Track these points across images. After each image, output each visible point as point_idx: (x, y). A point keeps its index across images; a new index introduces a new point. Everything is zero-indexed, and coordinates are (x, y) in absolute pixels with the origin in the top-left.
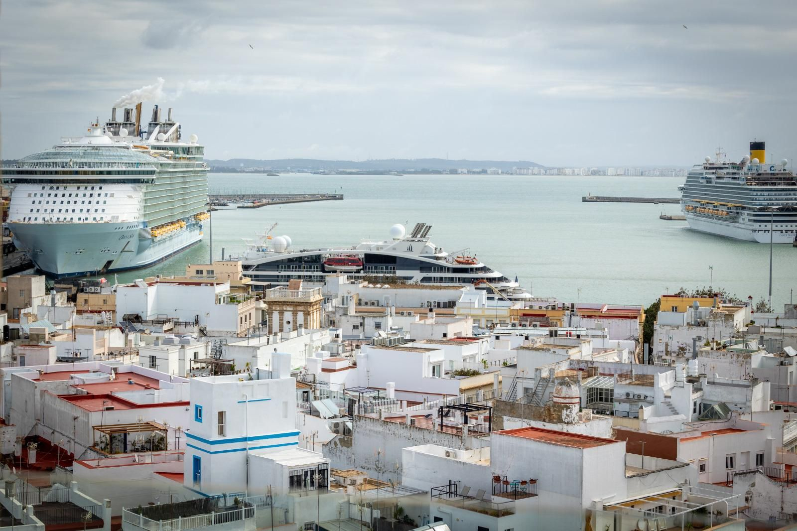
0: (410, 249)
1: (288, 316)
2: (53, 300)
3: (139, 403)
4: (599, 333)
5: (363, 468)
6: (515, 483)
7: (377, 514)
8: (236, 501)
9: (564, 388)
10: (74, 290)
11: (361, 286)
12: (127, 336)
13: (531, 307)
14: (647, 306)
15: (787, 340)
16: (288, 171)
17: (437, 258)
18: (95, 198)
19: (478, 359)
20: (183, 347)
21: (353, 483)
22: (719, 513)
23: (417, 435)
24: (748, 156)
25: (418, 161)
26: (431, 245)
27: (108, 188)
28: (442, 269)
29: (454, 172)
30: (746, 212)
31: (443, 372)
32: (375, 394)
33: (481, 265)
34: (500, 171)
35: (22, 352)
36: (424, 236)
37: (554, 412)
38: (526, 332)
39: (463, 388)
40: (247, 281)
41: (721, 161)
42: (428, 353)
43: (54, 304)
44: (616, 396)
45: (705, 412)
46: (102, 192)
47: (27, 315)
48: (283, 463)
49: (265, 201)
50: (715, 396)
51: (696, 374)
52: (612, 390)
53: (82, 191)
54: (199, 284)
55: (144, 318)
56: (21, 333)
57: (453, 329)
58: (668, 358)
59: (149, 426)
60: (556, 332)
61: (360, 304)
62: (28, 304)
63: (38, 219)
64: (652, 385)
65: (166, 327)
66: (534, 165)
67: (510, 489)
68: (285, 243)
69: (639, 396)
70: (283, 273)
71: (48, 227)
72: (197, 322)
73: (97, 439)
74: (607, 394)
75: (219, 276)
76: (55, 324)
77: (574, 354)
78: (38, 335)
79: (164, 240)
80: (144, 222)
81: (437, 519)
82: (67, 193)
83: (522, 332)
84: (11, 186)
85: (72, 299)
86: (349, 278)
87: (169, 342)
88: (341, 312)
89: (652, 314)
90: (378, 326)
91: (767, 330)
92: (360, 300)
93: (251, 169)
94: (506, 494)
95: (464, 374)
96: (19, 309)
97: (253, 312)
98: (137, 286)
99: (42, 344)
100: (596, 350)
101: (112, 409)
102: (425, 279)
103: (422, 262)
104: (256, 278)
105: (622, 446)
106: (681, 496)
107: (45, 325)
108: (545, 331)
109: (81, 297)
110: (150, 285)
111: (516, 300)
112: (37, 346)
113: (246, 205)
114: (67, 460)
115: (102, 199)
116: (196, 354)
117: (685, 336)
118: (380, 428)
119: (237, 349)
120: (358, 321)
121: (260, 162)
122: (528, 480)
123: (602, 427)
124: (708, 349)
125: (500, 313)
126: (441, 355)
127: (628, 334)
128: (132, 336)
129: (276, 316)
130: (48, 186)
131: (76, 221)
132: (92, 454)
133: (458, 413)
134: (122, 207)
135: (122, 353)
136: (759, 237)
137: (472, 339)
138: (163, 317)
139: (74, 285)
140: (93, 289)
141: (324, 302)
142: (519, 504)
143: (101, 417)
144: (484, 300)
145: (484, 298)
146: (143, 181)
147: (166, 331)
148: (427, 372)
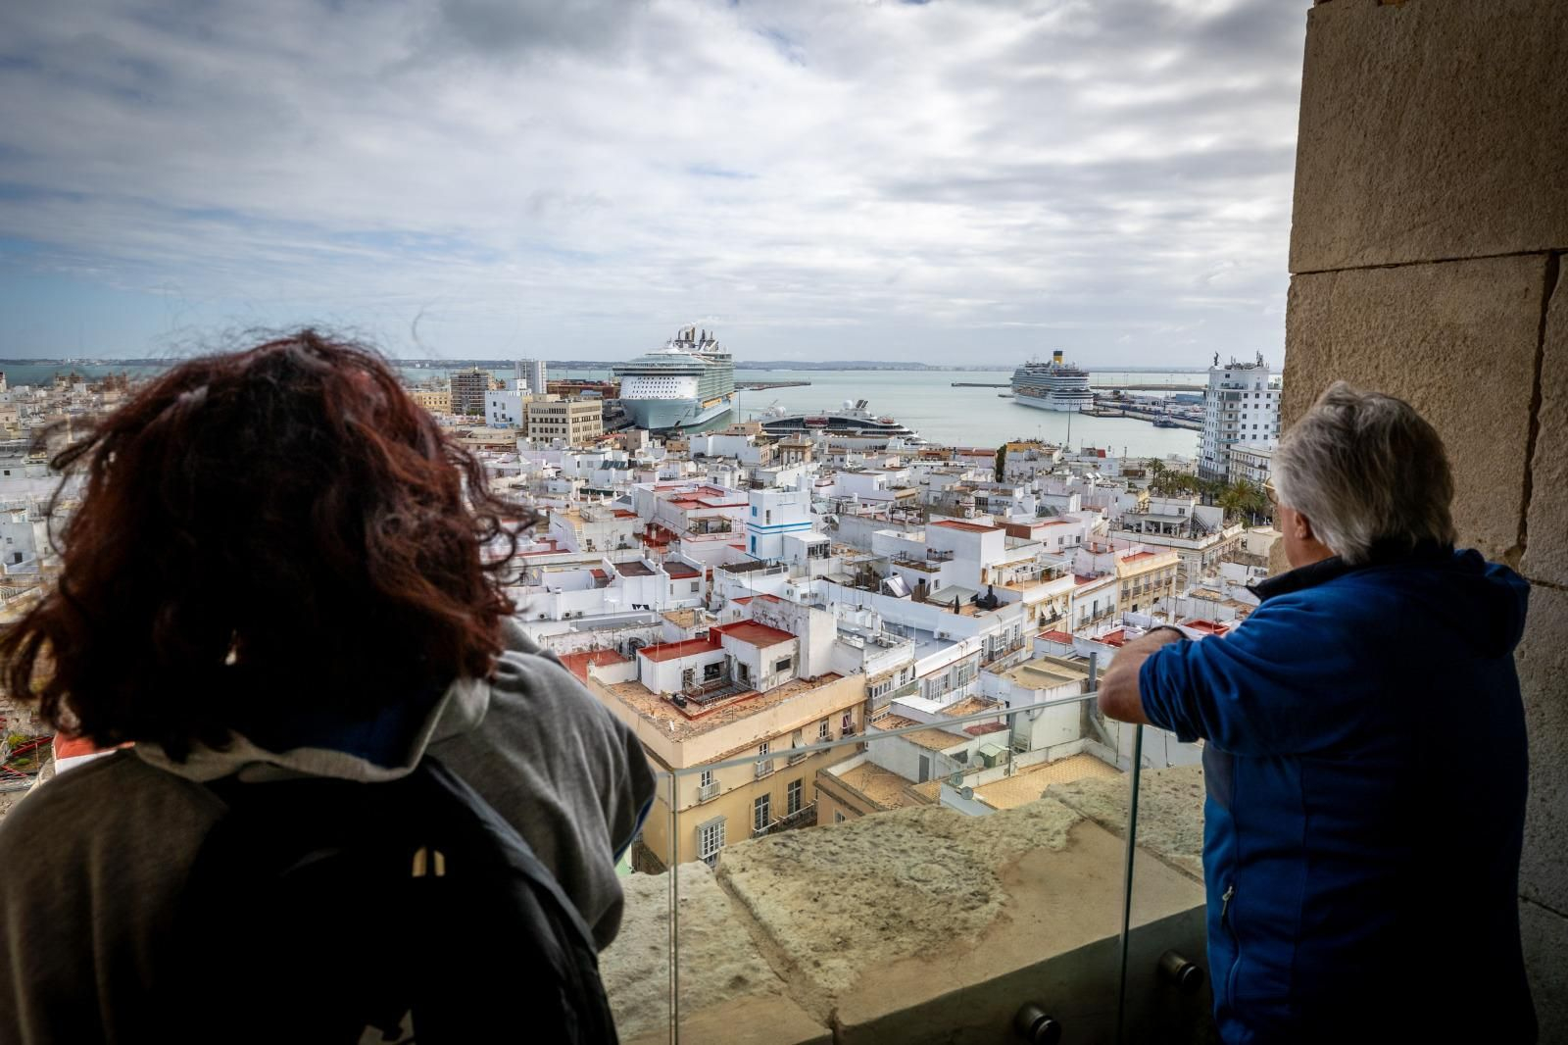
1: (792, 454)
2: (654, 444)
3: (713, 504)
4: (973, 464)
5: (848, 543)
6: (941, 552)
7: (858, 570)
8: (778, 563)
9: (961, 497)
10: (664, 438)
11: (831, 436)
12: (698, 465)
13: (930, 449)
14: (998, 448)
15: (1084, 469)
16: (777, 368)
17: (872, 420)
18: (670, 384)
19: (905, 480)
20: (733, 472)
21: (842, 552)
22: (1059, 571)
23: (877, 524)
24: (1052, 359)
25: (854, 362)
26: (868, 413)
27: (677, 379)
28: (874, 426)
29: (874, 369)
30: (1050, 392)
31: (885, 487)
32: (848, 500)
33: (896, 425)
35: (640, 474)
36: (863, 407)
37: (959, 510)
38: (931, 464)
39: (900, 496)
40: (765, 434)
41: (1036, 363)
42: (875, 476)
43: (654, 447)
44: (991, 502)
45: (1043, 512)
46: (674, 381)
47: (640, 453)
48: (803, 541)
49: (765, 386)
50: (1049, 502)
51: (1036, 489)
52: (988, 498)
53: (662, 381)
54: (738, 435)
55: (706, 455)
56: (638, 463)
57: (888, 463)
58: (1016, 480)
59: (720, 518)
60: (949, 464)
61: (830, 447)
62: (639, 447)
63: (638, 397)
64: (1011, 495)
65: (719, 460)
67: (937, 556)
68: (783, 410)
69: (1004, 502)
70: (787, 428)
71: (643, 401)
72: (736, 457)
73: (691, 526)
74: (986, 501)
75: (748, 430)
76: (656, 458)
77: (964, 477)
78: (647, 465)
79: (709, 410)
80: (699, 398)
81: (894, 574)
82: (653, 381)
83: (928, 464)
84: (622, 377)
85: (664, 444)
86: (824, 431)
87: (724, 469)
88: (820, 452)
89: (1002, 452)
90: (842, 460)
91: (1073, 463)
92: (830, 445)
93: (756, 367)
94: (935, 559)
95: (898, 488)
96: (634, 450)
97: (768, 451)
98: (702, 436)
99: (650, 470)
100: (975, 475)
101: (698, 508)
102: (864, 433)
103: (862, 422)
104: (768, 431)
105: (1002, 531)
106: (1036, 560)
107: (651, 459)
108: (941, 463)
109: (668, 442)
110: (709, 435)
112: (648, 471)
113: (754, 388)
114: (675, 537)
115: (674, 384)
116: (740, 476)
117: (1026, 467)
118: (855, 520)
119: (765, 473)
120: (830, 457)
121: (761, 363)
122: (948, 550)
123: (988, 520)
124: (1040, 474)
125: (913, 453)
126: (883, 478)
127: (989, 465)
128: (700, 466)
129: (785, 454)
130: (642, 378)
131: (660, 398)
132: (690, 534)
133: (900, 512)
134: (686, 389)
135: (696, 475)
136: (1059, 407)
137: (901, 468)
138: (717, 454)
139: (664, 435)
140: (675, 438)
141: (811, 446)
142: (943, 565)
143: (693, 513)
144: (903, 446)
145: (903, 444)
146: (698, 375)
147: (718, 463)
148: (877, 487)
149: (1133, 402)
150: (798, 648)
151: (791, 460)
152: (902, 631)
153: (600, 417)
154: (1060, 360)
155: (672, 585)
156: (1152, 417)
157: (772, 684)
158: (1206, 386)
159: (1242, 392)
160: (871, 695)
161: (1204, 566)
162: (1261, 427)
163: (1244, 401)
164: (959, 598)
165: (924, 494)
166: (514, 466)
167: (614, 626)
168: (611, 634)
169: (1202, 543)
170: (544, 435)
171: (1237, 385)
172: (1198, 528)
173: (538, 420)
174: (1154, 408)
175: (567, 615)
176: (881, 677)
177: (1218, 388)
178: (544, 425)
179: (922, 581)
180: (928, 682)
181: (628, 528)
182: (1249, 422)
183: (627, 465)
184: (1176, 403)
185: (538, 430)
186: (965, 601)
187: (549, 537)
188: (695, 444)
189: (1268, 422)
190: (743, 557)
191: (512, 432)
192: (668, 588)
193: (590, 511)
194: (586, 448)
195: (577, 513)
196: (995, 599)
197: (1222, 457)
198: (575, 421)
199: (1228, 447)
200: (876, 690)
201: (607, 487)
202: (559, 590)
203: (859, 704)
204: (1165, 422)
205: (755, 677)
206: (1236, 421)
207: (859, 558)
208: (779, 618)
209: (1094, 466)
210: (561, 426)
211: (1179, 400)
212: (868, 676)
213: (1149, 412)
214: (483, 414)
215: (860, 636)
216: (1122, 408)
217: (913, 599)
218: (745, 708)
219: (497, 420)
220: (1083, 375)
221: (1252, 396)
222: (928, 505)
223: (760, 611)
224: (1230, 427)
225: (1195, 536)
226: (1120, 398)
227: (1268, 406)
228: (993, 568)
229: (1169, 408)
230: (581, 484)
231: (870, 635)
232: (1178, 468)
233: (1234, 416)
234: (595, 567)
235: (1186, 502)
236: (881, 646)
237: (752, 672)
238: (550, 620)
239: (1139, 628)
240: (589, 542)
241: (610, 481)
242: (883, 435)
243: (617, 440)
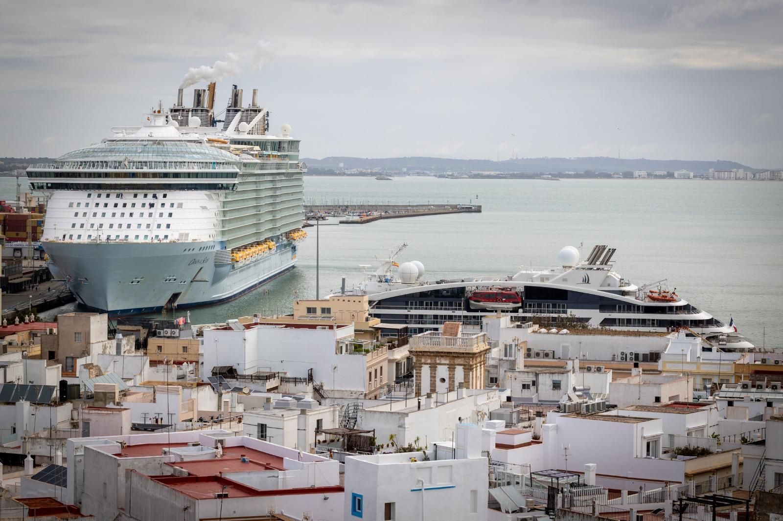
0: (586, 281)
1: (442, 371)
2: (119, 347)
3: (260, 489)
10: (143, 333)
11: (530, 330)
12: (220, 395)
13: (764, 361)
16: (405, 174)
17: (624, 293)
18: (157, 210)
19: (709, 432)
20: (303, 412)
26: (616, 275)
27: (175, 196)
28: (629, 307)
31: (661, 451)
32: (574, 479)
33: (682, 303)
34: (692, 174)
35: (86, 417)
36: (605, 262)
38: (765, 396)
39: (690, 472)
40: (376, 323)
42: (641, 424)
43: (118, 352)
46: (167, 201)
47: (87, 366)
49: (376, 214)
53: (140, 200)
54: (313, 327)
55: (239, 373)
56: (82, 390)
59: (276, 520)
61: (528, 355)
62: (86, 352)
63: (83, 236)
65: (271, 384)
66: (737, 166)
68: (416, 271)
70: (414, 312)
71: (96, 249)
72: (311, 378)
75: (338, 315)
76: (125, 379)
78: (105, 394)
79: (247, 267)
80: (222, 242)
82: (121, 202)
83: (758, 396)
84: (47, 193)
85: (141, 345)
86: (512, 319)
87: (282, 405)
88: (506, 366)
90: (556, 386)
92: (529, 350)
93: (354, 171)
95: (689, 453)
96: (74, 359)
97: (385, 365)
98: (230, 329)
99: (111, 405)
102: (606, 322)
103: (602, 298)
104: (384, 318)
107: (112, 381)
109: (153, 342)
110: (248, 327)
112: (105, 409)
113: (351, 219)
115: (167, 210)
116: (319, 422)
119: (377, 415)
120: (529, 379)
121: (366, 161)
125: (722, 370)
128: (226, 397)
129: (426, 371)
130: (95, 193)
131: (132, 239)
133: (701, 508)
134: (194, 221)
137: (696, 405)
138: (266, 371)
140: (168, 332)
141: (487, 351)
143: (208, 507)
144: (699, 352)
145: (699, 348)
146: (221, 187)
147: (269, 390)
148: (640, 449)
151: (441, 387)
165: (750, 469)
183: (56, 394)
201: (11, 447)
222: (763, 493)
241: (14, 430)
242: (651, 329)
243: (35, 335)
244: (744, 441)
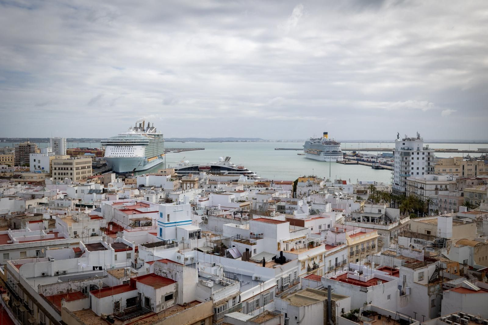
1: (188, 185)
2: (118, 180)
3: (143, 212)
4: (281, 189)
5: (211, 230)
6: (257, 235)
7: (215, 245)
8: (173, 242)
9: (271, 206)
10: (124, 177)
11: (210, 175)
12: (140, 191)
13: (260, 181)
14: (295, 180)
15: (335, 190)
16: (188, 141)
17: (233, 167)
18: (131, 150)
19: (245, 197)
20: (157, 194)
21: (208, 235)
22: (317, 243)
23: (227, 220)
24: (323, 136)
25: (226, 138)
27: (134, 147)
28: (234, 170)
29: (237, 141)
30: (322, 153)
31: (235, 201)
32: (215, 208)
33: (245, 169)
34: (251, 141)
35: (108, 196)
36: (228, 160)
37: (268, 213)
38: (259, 189)
39: (241, 206)
40: (176, 174)
41: (315, 138)
42: (231, 195)
43: (118, 182)
44: (286, 208)
45: (313, 212)
46: (133, 148)
47: (110, 185)
48: (187, 230)
49: (181, 150)
50: (315, 207)
51: (309, 201)
52: (285, 206)
53: (127, 148)
54: (162, 175)
55: (145, 186)
56: (108, 191)
57: (237, 188)
58: (301, 196)
59: (146, 219)
60: (268, 189)
61: (210, 181)
62: (110, 182)
63: (114, 156)
64: (297, 204)
66: (261, 139)
67: (255, 237)
68: (187, 163)
69: (293, 208)
70: (187, 172)
71: (117, 159)
72: (161, 187)
73: (131, 223)
74: (283, 207)
75: (168, 173)
76: (118, 188)
77: (274, 195)
78: (113, 191)
79: (150, 162)
80: (145, 157)
81: (234, 246)
82: (122, 148)
83: (258, 189)
84: (105, 146)
85: (124, 180)
86: (207, 173)
87: (153, 193)
88: (204, 183)
89: (296, 183)
90: (215, 187)
91: (330, 187)
92: (210, 180)
93: (177, 141)
94: (254, 238)
95: (241, 201)
96: (108, 183)
97: (178, 183)
98: (143, 176)
100: (280, 194)
101: (135, 214)
102: (229, 173)
103: (228, 168)
104: (179, 173)
105: (288, 223)
106: (306, 237)
107: (115, 188)
108: (265, 188)
109: (126, 179)
110: (147, 176)
111: (256, 179)
112: (113, 195)
113: (176, 151)
114: (122, 229)
115: (133, 150)
116: (161, 196)
117: (306, 190)
118: (216, 218)
119: (173, 195)
120: (209, 186)
121: (180, 139)
122: (261, 234)
123: (282, 217)
124: (313, 193)
125: (251, 183)
126: (234, 196)
127: (289, 189)
128: (141, 191)
129: (185, 185)
130: (116, 146)
131: (125, 157)
132: (129, 228)
133: (239, 214)
134: (139, 152)
135: (139, 196)
136: (326, 160)
138: (151, 185)
139: (124, 176)
140: (130, 177)
141: (199, 180)
142: (258, 241)
143: (133, 216)
145: (247, 179)
146: (146, 145)
147: (152, 190)
148: (230, 201)
149: (362, 157)
150: (177, 288)
151: (188, 188)
152: (234, 277)
153: (91, 167)
154: (327, 137)
155: (116, 256)
156: (371, 164)
157: (163, 308)
158: (394, 149)
159: (411, 152)
160: (216, 312)
161: (391, 238)
162: (420, 168)
163: (412, 156)
164: (265, 259)
166: (42, 193)
167: (81, 278)
168: (79, 283)
169: (390, 227)
170: (61, 176)
171: (408, 148)
172: (388, 219)
173: (57, 169)
174: (373, 160)
175: (57, 273)
176: (221, 302)
177: (399, 150)
178: (61, 171)
179: (247, 250)
180: (248, 304)
181: (96, 225)
182: (415, 166)
183: (102, 191)
184: (383, 157)
185: (57, 174)
186: (269, 259)
187: (54, 230)
188: (140, 179)
189: (424, 166)
190: (156, 239)
191: (43, 175)
192: (114, 256)
193: (77, 216)
194: (81, 183)
195: (71, 218)
196: (284, 258)
197: (403, 184)
198: (77, 169)
199: (406, 178)
200: (219, 309)
201: (90, 204)
202: (54, 259)
203: (209, 317)
204: (377, 166)
205: (153, 304)
206: (409, 166)
207: (217, 238)
208: (168, 272)
209: (340, 189)
210: (69, 172)
211: (384, 156)
212: (214, 302)
213: (370, 162)
214: (28, 166)
215: (212, 280)
216: (357, 160)
217: (242, 260)
218: (147, 322)
219: (36, 169)
220: (338, 144)
221: (415, 154)
222: (254, 210)
223: (158, 269)
224: (406, 168)
225: (386, 223)
226: (357, 155)
227: (423, 158)
228: (284, 242)
229: (379, 160)
230: (77, 202)
231: (217, 279)
232: (383, 189)
233: (407, 164)
234: (75, 247)
235: (381, 206)
236: (223, 285)
237: (152, 302)
238: (48, 276)
239: (356, 271)
240: (75, 233)
241: (92, 200)
242: (237, 175)
243: (99, 178)
244: (253, 198)
